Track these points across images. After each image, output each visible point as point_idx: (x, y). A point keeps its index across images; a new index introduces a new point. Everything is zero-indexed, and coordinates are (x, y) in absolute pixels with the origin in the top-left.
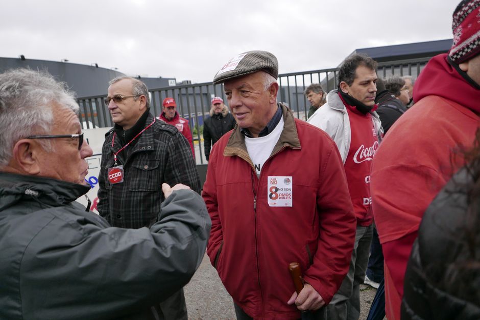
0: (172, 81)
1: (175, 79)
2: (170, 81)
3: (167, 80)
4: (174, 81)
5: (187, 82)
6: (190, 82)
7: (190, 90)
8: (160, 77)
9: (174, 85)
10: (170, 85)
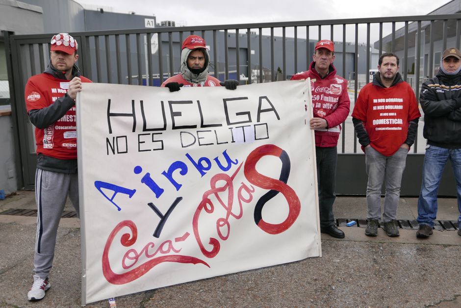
0: (150, 20)
1: (154, 18)
2: (146, 20)
3: (142, 18)
4: (153, 20)
5: (169, 23)
6: (174, 23)
7: (176, 37)
8: (133, 13)
9: (152, 26)
10: (147, 26)
